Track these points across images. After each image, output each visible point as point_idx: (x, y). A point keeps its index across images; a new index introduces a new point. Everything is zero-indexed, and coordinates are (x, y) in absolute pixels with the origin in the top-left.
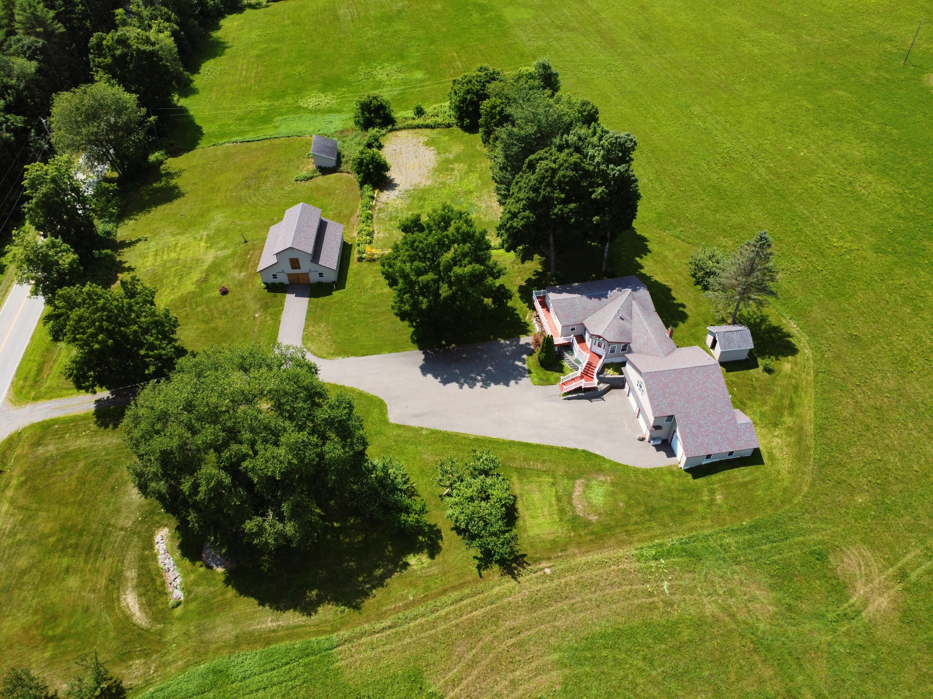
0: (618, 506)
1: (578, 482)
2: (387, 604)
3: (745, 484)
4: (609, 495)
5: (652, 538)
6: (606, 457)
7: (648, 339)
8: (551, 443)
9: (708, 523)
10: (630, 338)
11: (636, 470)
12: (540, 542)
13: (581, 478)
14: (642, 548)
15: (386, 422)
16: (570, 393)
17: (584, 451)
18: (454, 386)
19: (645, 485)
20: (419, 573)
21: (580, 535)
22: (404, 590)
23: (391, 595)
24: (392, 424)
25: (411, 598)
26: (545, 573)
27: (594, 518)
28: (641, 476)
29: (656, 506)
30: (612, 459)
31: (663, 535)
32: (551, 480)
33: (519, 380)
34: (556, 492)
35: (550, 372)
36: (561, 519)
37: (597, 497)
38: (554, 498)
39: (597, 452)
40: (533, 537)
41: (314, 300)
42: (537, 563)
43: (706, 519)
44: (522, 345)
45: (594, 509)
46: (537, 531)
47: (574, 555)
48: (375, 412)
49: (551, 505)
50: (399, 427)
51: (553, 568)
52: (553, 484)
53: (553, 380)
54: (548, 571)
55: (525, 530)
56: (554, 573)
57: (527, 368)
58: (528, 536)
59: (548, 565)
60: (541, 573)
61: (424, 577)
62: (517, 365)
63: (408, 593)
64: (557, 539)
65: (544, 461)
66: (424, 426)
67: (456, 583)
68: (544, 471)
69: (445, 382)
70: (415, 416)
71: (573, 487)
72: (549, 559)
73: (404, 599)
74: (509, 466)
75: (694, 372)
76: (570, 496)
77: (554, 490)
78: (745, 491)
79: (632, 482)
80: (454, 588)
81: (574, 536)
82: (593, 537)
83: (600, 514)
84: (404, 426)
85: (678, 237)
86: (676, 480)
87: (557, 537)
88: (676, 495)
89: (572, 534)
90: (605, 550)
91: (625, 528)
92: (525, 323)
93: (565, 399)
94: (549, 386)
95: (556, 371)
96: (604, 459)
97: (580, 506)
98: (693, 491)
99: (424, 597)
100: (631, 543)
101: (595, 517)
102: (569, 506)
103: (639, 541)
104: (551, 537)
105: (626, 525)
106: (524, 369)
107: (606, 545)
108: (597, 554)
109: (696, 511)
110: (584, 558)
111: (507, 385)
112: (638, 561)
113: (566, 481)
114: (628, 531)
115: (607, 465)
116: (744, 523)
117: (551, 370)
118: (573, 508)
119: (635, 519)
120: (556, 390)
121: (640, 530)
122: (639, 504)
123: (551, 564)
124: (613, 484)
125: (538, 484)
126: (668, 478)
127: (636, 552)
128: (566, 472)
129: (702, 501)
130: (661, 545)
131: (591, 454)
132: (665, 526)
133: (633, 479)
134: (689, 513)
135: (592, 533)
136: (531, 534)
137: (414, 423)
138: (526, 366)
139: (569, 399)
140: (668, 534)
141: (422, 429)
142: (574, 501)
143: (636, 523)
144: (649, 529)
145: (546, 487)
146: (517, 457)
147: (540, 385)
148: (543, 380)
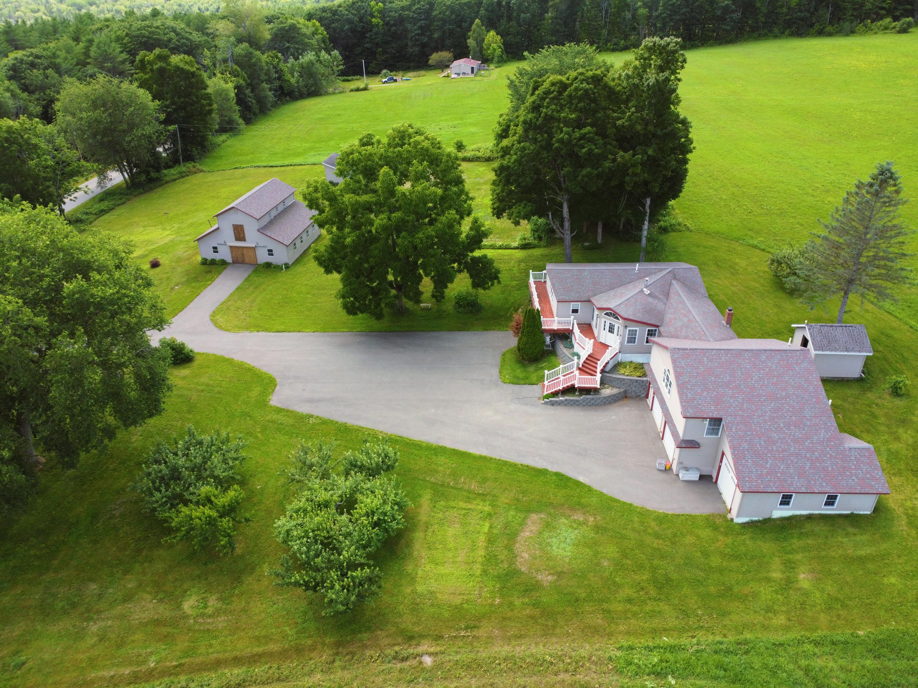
0: (598, 564)
1: (534, 517)
2: (104, 667)
3: (862, 560)
4: (586, 545)
5: (655, 632)
6: (595, 486)
7: (689, 321)
8: (506, 457)
9: (780, 620)
10: (662, 320)
11: (644, 513)
12: (432, 605)
13: (541, 512)
14: (631, 648)
15: (263, 404)
16: (555, 394)
17: (557, 474)
19: (657, 536)
20: (191, 621)
21: (511, 604)
22: (146, 648)
23: (123, 651)
24: (271, 407)
25: (152, 665)
26: (421, 663)
27: (546, 579)
28: (653, 524)
29: (675, 576)
30: (605, 491)
31: (682, 631)
32: (487, 509)
34: (491, 527)
35: (532, 369)
36: (485, 572)
37: (563, 545)
38: (482, 538)
39: (581, 479)
40: (420, 596)
41: (253, 278)
42: (414, 642)
43: (775, 612)
45: (551, 563)
46: (434, 585)
47: (490, 640)
48: (256, 391)
49: (473, 549)
50: (279, 410)
51: (440, 656)
52: (490, 515)
53: (535, 379)
54: (428, 661)
55: (413, 580)
56: (438, 666)
58: (414, 592)
59: (432, 650)
60: (414, 663)
61: (195, 631)
63: (152, 653)
64: (465, 606)
65: (485, 480)
66: (315, 413)
67: (248, 651)
68: (479, 494)
70: (310, 401)
71: (522, 524)
72: (439, 638)
73: (139, 664)
74: (424, 480)
75: (763, 358)
76: (513, 536)
77: (487, 525)
78: (861, 572)
79: (634, 530)
80: (237, 661)
81: (501, 605)
82: (537, 613)
83: (560, 574)
84: (288, 411)
85: (756, 247)
86: (721, 538)
87: (467, 601)
88: (716, 561)
89: (498, 601)
90: (554, 640)
91: (605, 606)
93: (546, 403)
94: (526, 386)
95: (541, 368)
96: (590, 489)
97: (526, 555)
98: (753, 558)
99: (176, 667)
100: (610, 635)
101: (550, 578)
102: (505, 552)
103: (628, 633)
104: (458, 601)
105: (607, 600)
107: (558, 631)
108: (537, 644)
109: (755, 595)
110: (506, 648)
112: (619, 672)
113: (512, 513)
114: (609, 612)
115: (594, 500)
116: (861, 633)
118: (513, 557)
119: (628, 592)
120: (535, 391)
121: (635, 614)
122: (641, 567)
123: (438, 649)
124: (597, 528)
125: (463, 512)
126: (706, 533)
127: (619, 654)
128: (518, 500)
129: (768, 580)
130: (672, 649)
131: (568, 479)
132: (685, 614)
133: (636, 525)
134: (743, 599)
135: (535, 605)
136: (420, 588)
137: (304, 409)
139: (553, 404)
140: (690, 629)
141: (312, 416)
142: (518, 545)
143: (629, 601)
144: (653, 614)
145: (475, 520)
146: (441, 469)
147: (512, 383)
148: (518, 378)
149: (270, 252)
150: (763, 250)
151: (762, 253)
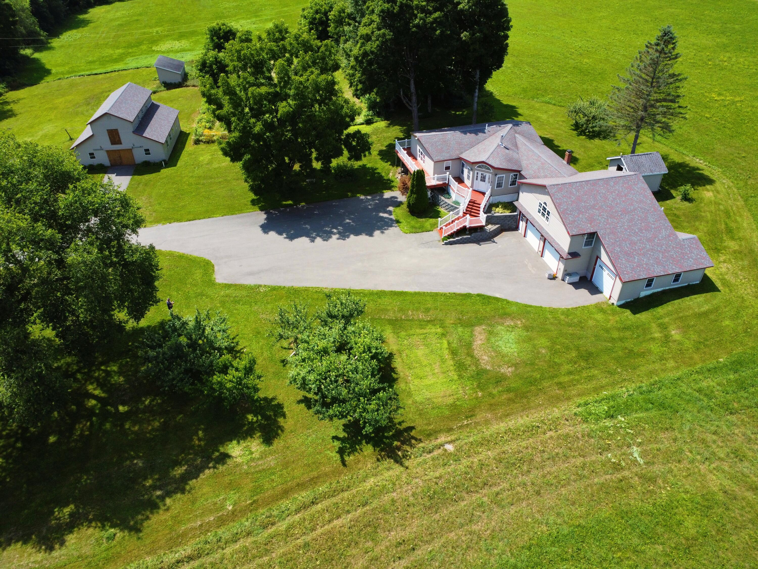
0: (538, 353)
1: (478, 329)
2: (189, 520)
3: (705, 314)
4: (524, 341)
5: (597, 390)
6: (510, 299)
7: (542, 164)
8: (435, 290)
9: (671, 364)
10: (520, 166)
11: (553, 311)
12: (433, 408)
13: (481, 324)
14: (586, 404)
15: (211, 283)
16: (451, 236)
17: (478, 295)
18: (303, 241)
19: (570, 325)
20: (245, 467)
21: (490, 394)
22: (218, 496)
23: (197, 504)
24: (220, 284)
25: (230, 508)
26: (446, 450)
27: (507, 371)
28: (562, 317)
29: (593, 350)
30: (519, 301)
31: (613, 384)
32: (439, 330)
33: (385, 229)
34: (449, 343)
35: (424, 220)
36: (460, 377)
37: (508, 345)
38: (446, 352)
39: (498, 295)
40: (421, 403)
41: (137, 177)
42: (432, 438)
43: (666, 359)
44: (387, 199)
45: (506, 359)
46: (428, 394)
47: (487, 422)
48: (198, 274)
49: (443, 361)
50: (228, 286)
51: (458, 442)
52: (443, 334)
53: (429, 227)
54: (450, 448)
55: (410, 394)
56: (459, 449)
57: (394, 219)
58: (415, 402)
59: (449, 439)
60: (440, 451)
61: (253, 474)
62: (382, 217)
63: (225, 499)
64: (458, 403)
65: (427, 310)
66: (262, 283)
67: (306, 478)
68: (428, 321)
69: (291, 237)
70: (251, 274)
71: (472, 335)
72: (450, 430)
73: (217, 510)
74: (380, 318)
75: (612, 184)
76: (469, 346)
77: (445, 342)
78: (708, 322)
79: (552, 324)
80: (301, 486)
81: (483, 396)
82: (512, 395)
83: (516, 365)
84: (236, 285)
85: (549, 103)
86: (611, 318)
87: (458, 399)
88: (615, 334)
89: (480, 394)
90: (533, 411)
91: (556, 380)
92: (389, 180)
93: (446, 244)
94: (425, 233)
95: (431, 217)
96: (508, 302)
97: (486, 358)
98: (637, 327)
99: (252, 504)
100: (569, 399)
101: (510, 369)
102: (469, 359)
103: (579, 395)
104: (450, 401)
105: (556, 376)
106: (391, 219)
107: (532, 405)
108: (521, 416)
109: (650, 352)
110: (502, 425)
111: (371, 235)
112: (585, 421)
113: (460, 329)
114: (560, 383)
115: (514, 308)
116: (721, 360)
117: (426, 217)
118: (476, 361)
119: (566, 367)
120: (434, 235)
121: (578, 381)
122: (568, 348)
123: (453, 437)
124: (526, 328)
125: (422, 337)
126: (599, 316)
127: (580, 409)
128: (459, 319)
129: (653, 339)
130: (613, 397)
131: (489, 297)
132: (611, 373)
133: (552, 320)
134: (642, 355)
135: (509, 390)
136: (419, 398)
137: (250, 281)
138: (393, 217)
139: (451, 243)
140: (618, 383)
141: (260, 286)
142: (476, 352)
143: (570, 373)
144: (590, 378)
145: (434, 340)
146: (389, 308)
147: (412, 232)
148: (415, 228)
149: (147, 151)
150: (554, 105)
151: (555, 107)
